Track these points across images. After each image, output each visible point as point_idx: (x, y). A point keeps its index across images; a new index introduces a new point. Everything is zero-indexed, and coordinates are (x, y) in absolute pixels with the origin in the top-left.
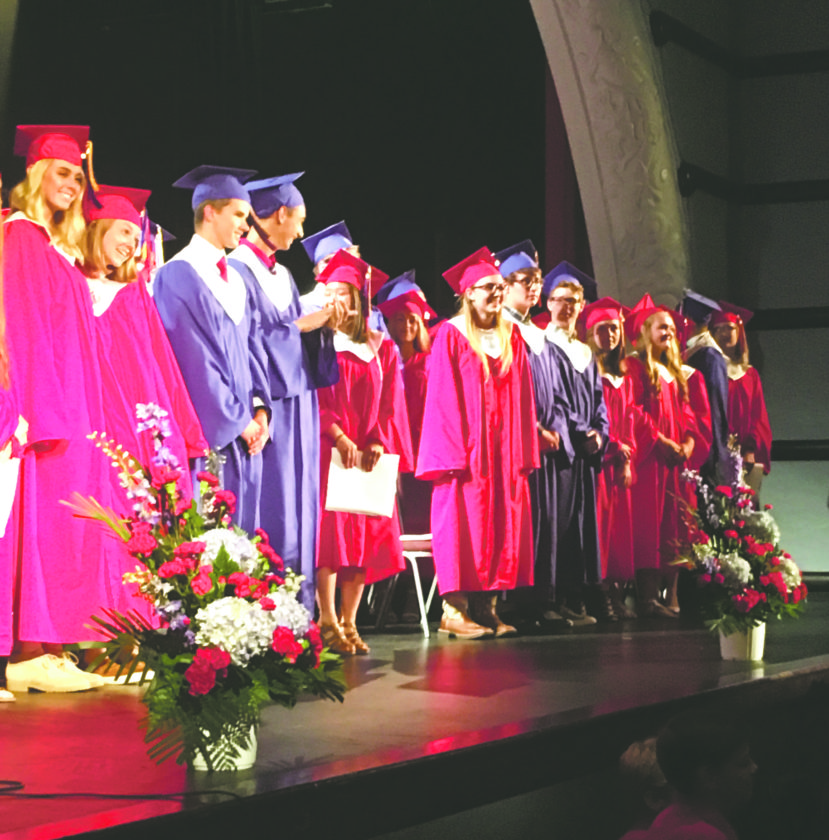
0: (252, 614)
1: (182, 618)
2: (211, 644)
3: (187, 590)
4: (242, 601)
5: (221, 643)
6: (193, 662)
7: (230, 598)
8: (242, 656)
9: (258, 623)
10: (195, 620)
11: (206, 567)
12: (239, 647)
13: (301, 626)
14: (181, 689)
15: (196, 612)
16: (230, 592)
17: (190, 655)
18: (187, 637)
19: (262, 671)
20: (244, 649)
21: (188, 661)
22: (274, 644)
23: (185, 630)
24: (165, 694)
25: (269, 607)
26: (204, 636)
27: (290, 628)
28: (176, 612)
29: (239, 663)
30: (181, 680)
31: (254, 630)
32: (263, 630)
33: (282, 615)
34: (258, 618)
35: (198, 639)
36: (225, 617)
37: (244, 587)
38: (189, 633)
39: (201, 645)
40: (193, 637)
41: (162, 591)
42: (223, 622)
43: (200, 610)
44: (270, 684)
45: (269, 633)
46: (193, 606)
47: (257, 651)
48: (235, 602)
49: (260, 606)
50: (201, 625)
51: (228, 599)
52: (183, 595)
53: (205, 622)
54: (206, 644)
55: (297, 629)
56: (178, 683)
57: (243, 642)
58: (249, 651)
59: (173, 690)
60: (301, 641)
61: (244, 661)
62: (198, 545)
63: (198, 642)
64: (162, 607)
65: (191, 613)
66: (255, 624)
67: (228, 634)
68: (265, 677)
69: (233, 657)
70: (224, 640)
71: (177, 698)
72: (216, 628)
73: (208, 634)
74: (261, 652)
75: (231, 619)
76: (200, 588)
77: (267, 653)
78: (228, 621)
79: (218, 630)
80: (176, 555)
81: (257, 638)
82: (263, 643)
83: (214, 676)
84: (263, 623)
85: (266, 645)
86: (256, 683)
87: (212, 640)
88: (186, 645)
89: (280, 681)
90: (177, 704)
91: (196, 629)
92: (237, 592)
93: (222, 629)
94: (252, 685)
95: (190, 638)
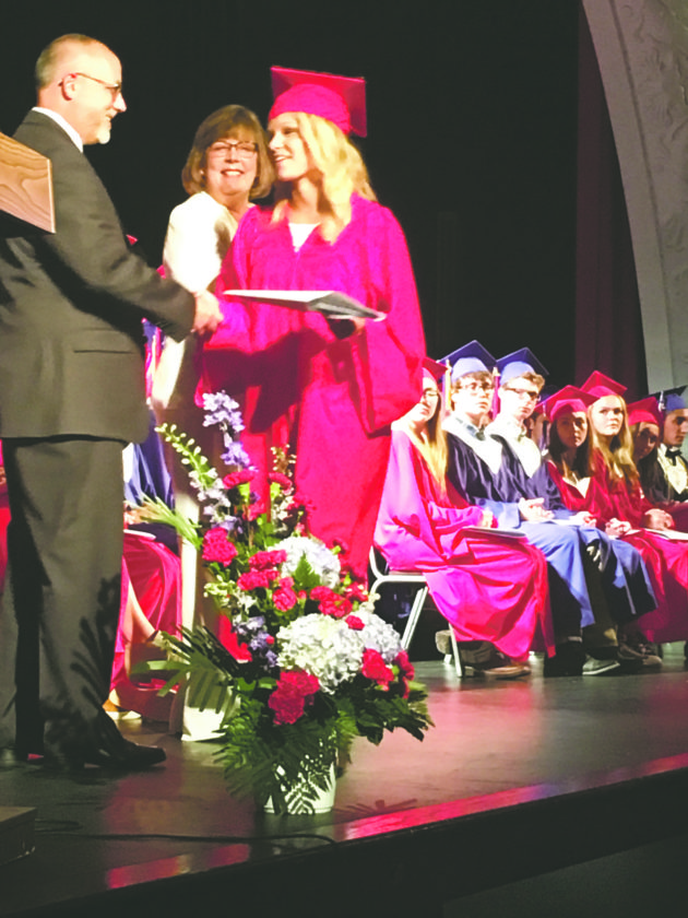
0: (341, 634)
1: (264, 636)
2: (296, 667)
3: (266, 606)
4: (328, 617)
5: (308, 666)
6: (275, 688)
7: (316, 615)
8: (329, 681)
9: (348, 644)
10: (276, 639)
11: (287, 579)
12: (326, 671)
13: (391, 649)
14: (260, 718)
15: (278, 630)
16: (311, 608)
17: (270, 679)
18: (267, 659)
19: (349, 699)
20: (333, 673)
21: (269, 686)
22: (363, 669)
23: (265, 651)
24: (242, 723)
25: (357, 625)
26: (287, 657)
27: (378, 651)
28: (258, 629)
29: (327, 690)
30: (259, 708)
31: (344, 652)
32: (353, 652)
33: (369, 636)
34: (347, 639)
35: (281, 661)
36: (311, 636)
37: (328, 603)
38: (270, 654)
39: (283, 668)
40: (275, 659)
41: (244, 606)
42: (309, 642)
43: (282, 628)
44: (358, 715)
45: (358, 656)
46: (273, 624)
47: (346, 676)
48: (321, 620)
49: (347, 625)
50: (284, 645)
51: (313, 617)
52: (262, 610)
53: (288, 642)
54: (290, 667)
55: (386, 653)
56: (256, 711)
57: (333, 664)
58: (338, 676)
59: (251, 718)
60: (390, 666)
61: (332, 688)
62: (279, 554)
63: (281, 665)
64: (243, 624)
65: (273, 631)
66: (345, 646)
67: (314, 656)
68: (351, 706)
69: (320, 682)
70: (311, 663)
71: (255, 729)
72: (302, 649)
73: (292, 656)
74: (350, 678)
75: (319, 639)
76: (282, 604)
77: (355, 678)
78: (315, 640)
79: (304, 651)
80: (252, 565)
81: (347, 661)
82: (354, 667)
83: (302, 703)
84: (353, 644)
85: (356, 669)
86: (342, 713)
87: (297, 663)
88: (266, 668)
89: (368, 712)
90: (257, 735)
91: (278, 650)
92: (321, 608)
93: (309, 650)
94: (338, 716)
95: (271, 659)
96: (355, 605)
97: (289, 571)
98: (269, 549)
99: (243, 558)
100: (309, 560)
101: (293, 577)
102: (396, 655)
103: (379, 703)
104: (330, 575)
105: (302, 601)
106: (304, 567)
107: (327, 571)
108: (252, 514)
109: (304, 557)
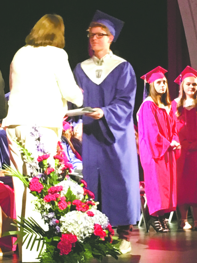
0: (85, 218)
1: (55, 220)
2: (68, 232)
3: (55, 208)
4: (80, 212)
5: (72, 231)
6: (60, 241)
7: (75, 211)
8: (81, 237)
9: (88, 222)
10: (59, 221)
11: (63, 197)
12: (80, 233)
13: (105, 224)
14: (54, 253)
15: (60, 218)
16: (73, 208)
17: (57, 237)
18: (56, 229)
19: (89, 244)
20: (82, 234)
21: (57, 240)
22: (94, 232)
23: (55, 226)
24: (47, 255)
25: (91, 215)
26: (64, 228)
27: (100, 225)
28: (52, 217)
29: (80, 241)
30: (53, 249)
31: (87, 225)
32: (90, 225)
33: (96, 219)
34: (88, 220)
35: (62, 230)
36: (73, 220)
37: (79, 206)
38: (57, 227)
39: (63, 233)
40: (59, 229)
41: (47, 209)
42: (73, 222)
43: (62, 217)
44: (93, 250)
45: (93, 227)
46: (58, 215)
47: (87, 235)
48: (77, 213)
49: (87, 215)
50: (63, 223)
51: (74, 212)
52: (54, 210)
53: (64, 222)
54: (65, 232)
55: (103, 225)
56: (52, 250)
57: (82, 230)
58: (85, 235)
59: (50, 253)
60: (105, 231)
61: (82, 240)
62: (60, 187)
63: (62, 231)
64: (47, 215)
65: (58, 218)
66: (87, 223)
67: (75, 227)
68: (90, 247)
69: (77, 238)
70: (74, 230)
71: (52, 257)
72: (70, 225)
73: (66, 228)
74: (89, 236)
75: (77, 221)
76: (62, 207)
77: (91, 236)
78: (75, 221)
79: (71, 226)
80: (49, 192)
81: (88, 229)
82: (91, 231)
83: (71, 246)
84: (90, 222)
85: (91, 232)
86: (86, 250)
87: (68, 230)
88: (56, 233)
89: (97, 249)
90: (53, 259)
91: (60, 225)
92: (77, 208)
93: (73, 225)
94: (85, 251)
95: (58, 229)
96: (90, 207)
97: (64, 194)
98: (56, 186)
99: (45, 189)
100: (71, 189)
101: (65, 196)
102: (107, 226)
103: (101, 245)
104: (80, 195)
105: (69, 206)
106: (69, 192)
107: (79, 194)
108: (48, 172)
109: (69, 188)
